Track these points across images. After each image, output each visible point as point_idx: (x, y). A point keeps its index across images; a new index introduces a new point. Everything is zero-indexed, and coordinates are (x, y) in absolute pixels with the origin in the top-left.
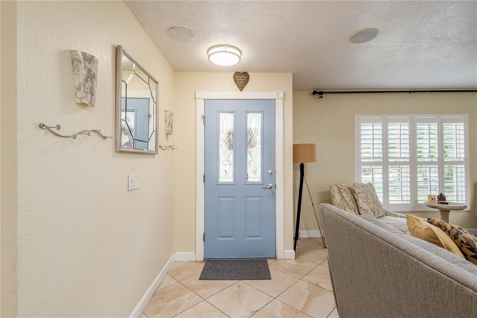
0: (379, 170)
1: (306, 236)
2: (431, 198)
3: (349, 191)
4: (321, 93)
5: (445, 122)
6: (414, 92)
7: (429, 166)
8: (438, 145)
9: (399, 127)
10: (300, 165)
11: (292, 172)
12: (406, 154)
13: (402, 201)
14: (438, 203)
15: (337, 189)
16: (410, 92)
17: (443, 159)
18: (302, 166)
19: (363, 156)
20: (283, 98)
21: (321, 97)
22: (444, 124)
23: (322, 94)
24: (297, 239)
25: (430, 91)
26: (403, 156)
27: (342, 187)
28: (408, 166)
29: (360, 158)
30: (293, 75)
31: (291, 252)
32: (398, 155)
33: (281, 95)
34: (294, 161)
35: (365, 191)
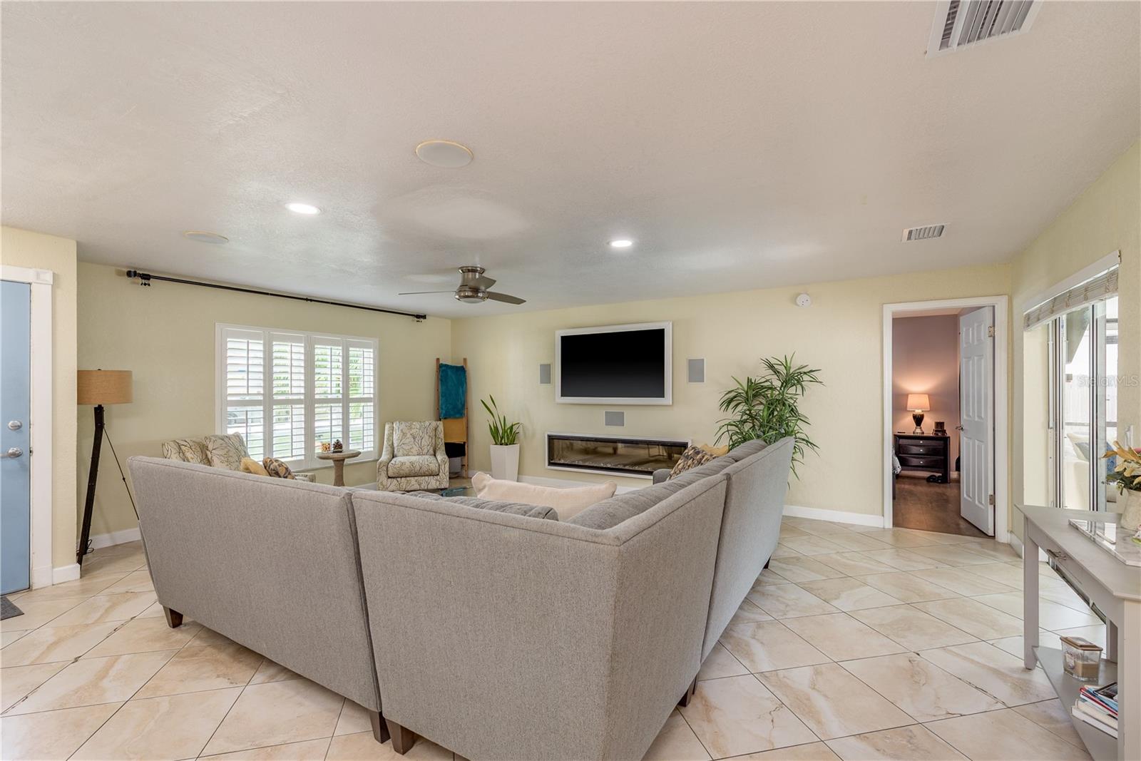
0: (257, 413)
1: (108, 544)
2: (326, 448)
3: (199, 449)
4: (146, 277)
5: (352, 347)
6: (311, 300)
7: (329, 405)
8: (343, 376)
9: (288, 349)
10: (95, 408)
11: (76, 424)
12: (298, 388)
13: (292, 456)
14: (334, 452)
15: (175, 447)
16: (307, 300)
17: (348, 395)
18: (99, 411)
19: (230, 391)
20: (52, 283)
21: (145, 284)
22: (351, 349)
23: (149, 279)
24: (85, 553)
25: (332, 303)
26: (295, 390)
27: (185, 443)
28: (303, 406)
29: (224, 395)
30: (79, 245)
31: (71, 570)
32: (287, 389)
33: (48, 277)
34: (80, 401)
35: (224, 445)
